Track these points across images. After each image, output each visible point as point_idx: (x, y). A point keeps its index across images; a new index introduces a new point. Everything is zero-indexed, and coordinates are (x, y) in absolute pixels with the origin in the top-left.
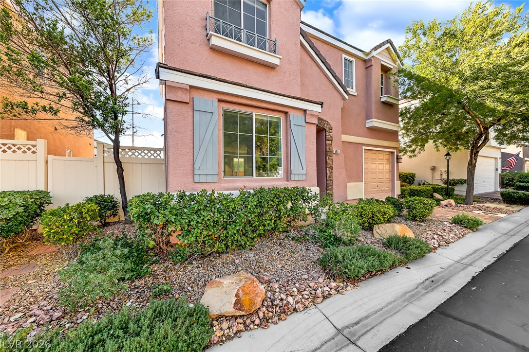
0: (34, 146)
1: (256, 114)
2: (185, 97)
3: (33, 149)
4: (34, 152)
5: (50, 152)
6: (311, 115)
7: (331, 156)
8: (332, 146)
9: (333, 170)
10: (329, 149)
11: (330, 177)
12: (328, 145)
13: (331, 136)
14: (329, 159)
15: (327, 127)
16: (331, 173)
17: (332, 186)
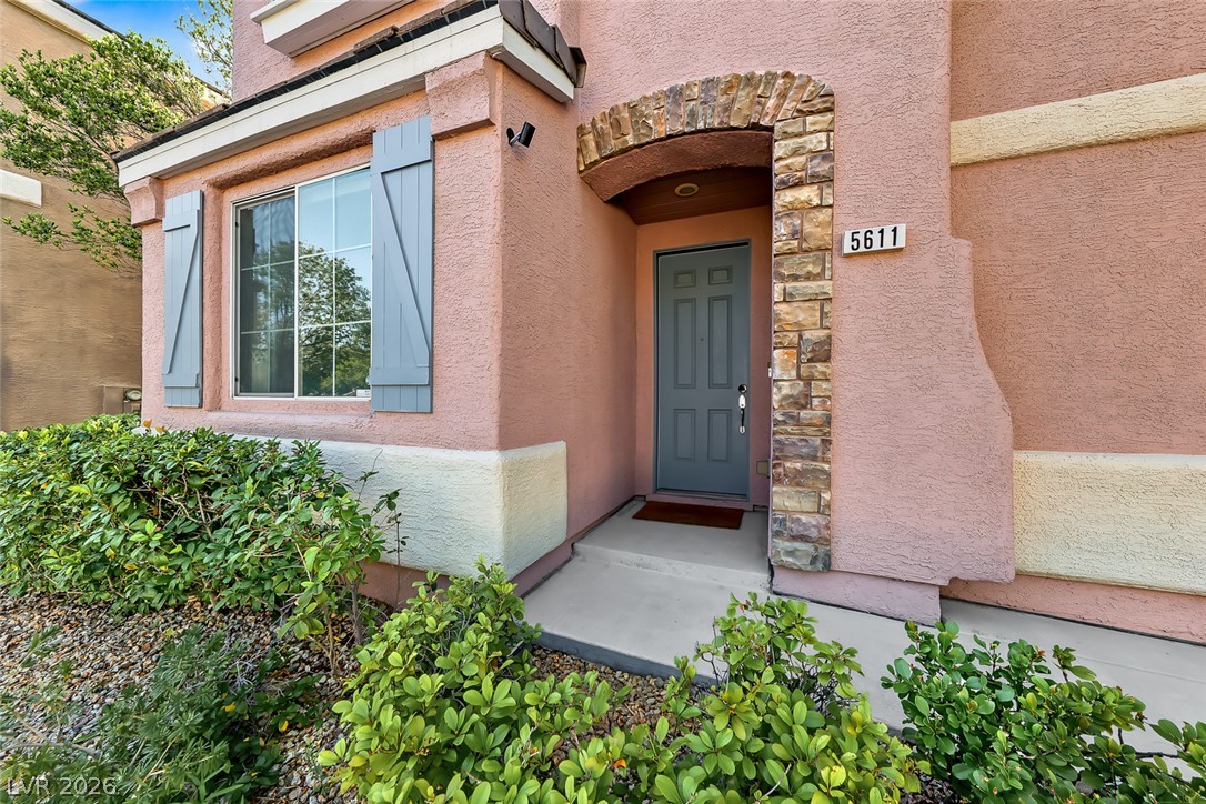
6: (447, 87)
7: (809, 277)
8: (823, 215)
9: (827, 359)
10: (796, 234)
11: (803, 401)
12: (791, 210)
13: (814, 154)
14: (787, 298)
15: (778, 107)
16: (808, 381)
17: (814, 458)
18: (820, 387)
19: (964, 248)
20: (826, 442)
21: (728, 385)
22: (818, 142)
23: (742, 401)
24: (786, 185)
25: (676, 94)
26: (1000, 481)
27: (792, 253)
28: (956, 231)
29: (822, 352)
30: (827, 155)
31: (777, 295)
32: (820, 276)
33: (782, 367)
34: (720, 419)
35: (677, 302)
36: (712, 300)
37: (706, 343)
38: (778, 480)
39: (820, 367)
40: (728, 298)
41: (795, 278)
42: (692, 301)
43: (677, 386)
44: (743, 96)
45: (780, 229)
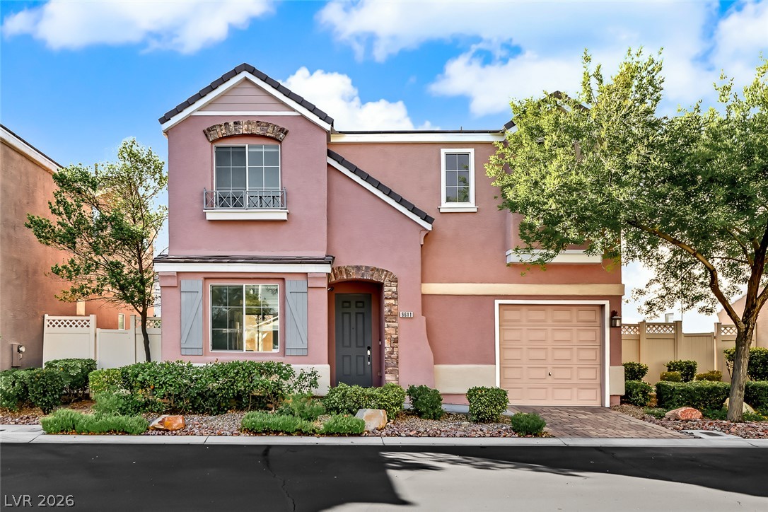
0: (88, 321)
1: (244, 285)
2: (173, 282)
3: (88, 323)
4: (88, 326)
5: (98, 326)
6: (314, 278)
7: (393, 322)
8: (396, 307)
9: (397, 342)
10: (390, 311)
11: (391, 353)
12: (388, 306)
13: (393, 292)
14: (388, 327)
15: (385, 278)
16: (393, 348)
17: (395, 367)
18: (395, 350)
19: (424, 318)
20: (397, 363)
21: (364, 346)
22: (394, 289)
23: (369, 352)
24: (386, 298)
25: (358, 268)
26: (432, 372)
27: (389, 315)
28: (423, 315)
29: (396, 341)
30: (396, 293)
31: (386, 326)
32: (395, 322)
33: (387, 344)
34: (361, 359)
35: (343, 313)
36: (357, 313)
37: (355, 329)
38: (386, 373)
39: (396, 344)
40: (363, 314)
41: (390, 322)
42: (349, 313)
43: (344, 346)
44: (376, 274)
45: (386, 309)
